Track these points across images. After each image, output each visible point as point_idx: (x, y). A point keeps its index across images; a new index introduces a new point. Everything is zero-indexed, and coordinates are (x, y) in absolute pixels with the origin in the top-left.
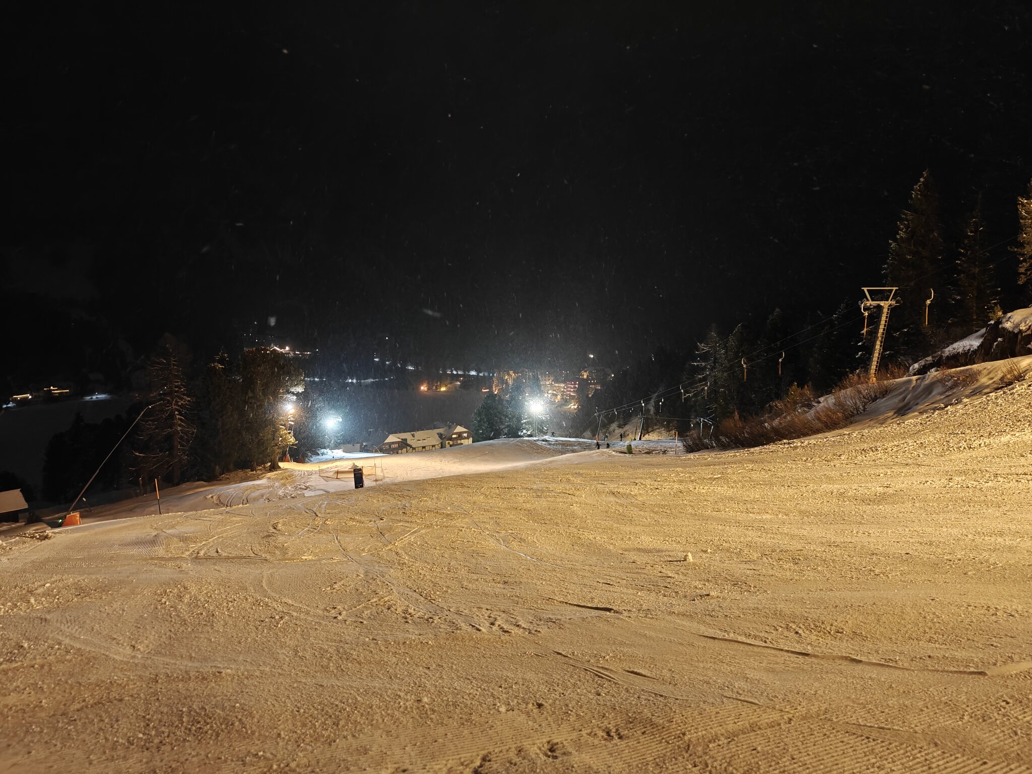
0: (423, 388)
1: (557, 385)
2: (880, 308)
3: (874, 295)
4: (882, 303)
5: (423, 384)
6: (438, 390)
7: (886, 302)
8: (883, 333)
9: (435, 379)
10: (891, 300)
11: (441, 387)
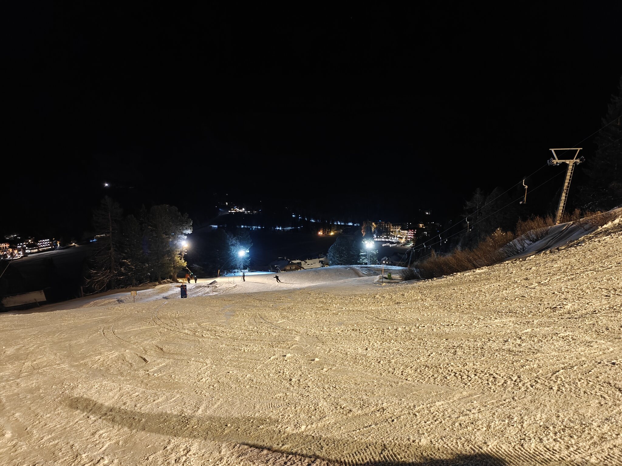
0: (320, 233)
1: (403, 232)
2: (566, 166)
3: (561, 155)
4: (567, 162)
5: (320, 231)
6: (329, 234)
7: (571, 161)
8: (568, 187)
9: (327, 227)
10: (576, 159)
11: (331, 232)
